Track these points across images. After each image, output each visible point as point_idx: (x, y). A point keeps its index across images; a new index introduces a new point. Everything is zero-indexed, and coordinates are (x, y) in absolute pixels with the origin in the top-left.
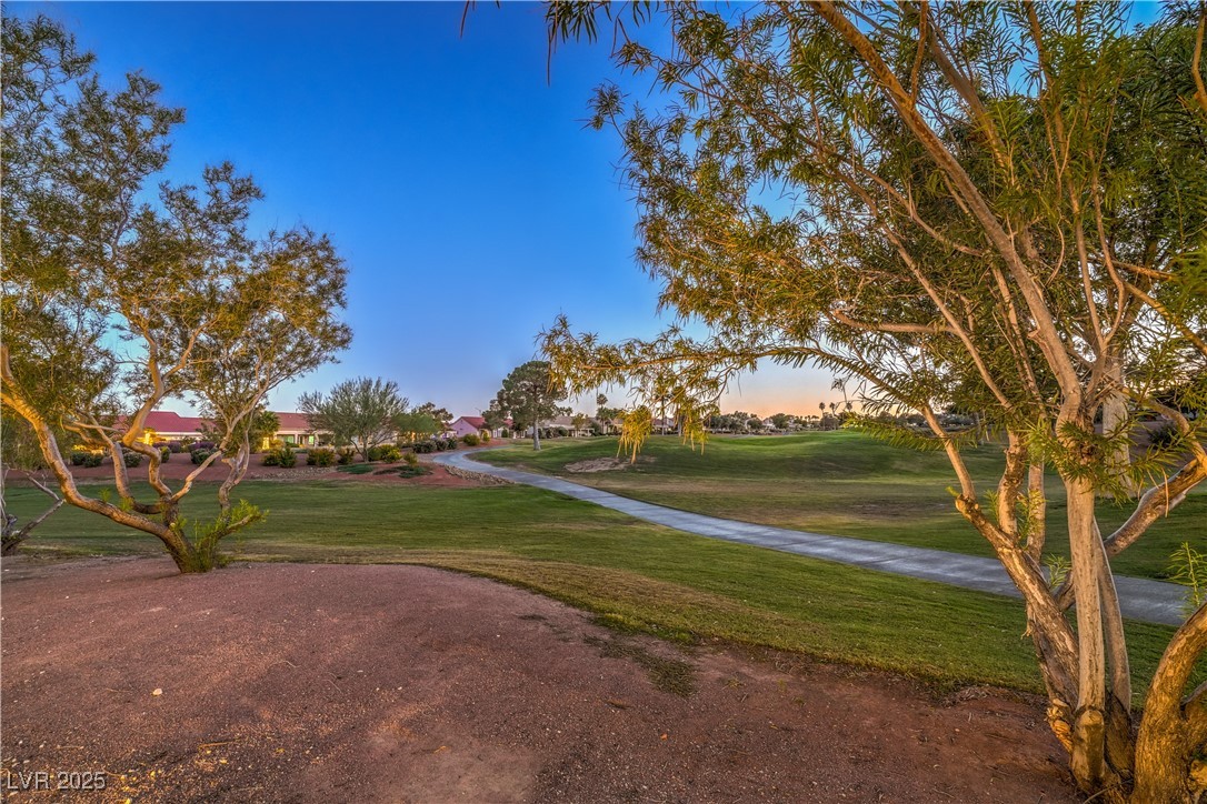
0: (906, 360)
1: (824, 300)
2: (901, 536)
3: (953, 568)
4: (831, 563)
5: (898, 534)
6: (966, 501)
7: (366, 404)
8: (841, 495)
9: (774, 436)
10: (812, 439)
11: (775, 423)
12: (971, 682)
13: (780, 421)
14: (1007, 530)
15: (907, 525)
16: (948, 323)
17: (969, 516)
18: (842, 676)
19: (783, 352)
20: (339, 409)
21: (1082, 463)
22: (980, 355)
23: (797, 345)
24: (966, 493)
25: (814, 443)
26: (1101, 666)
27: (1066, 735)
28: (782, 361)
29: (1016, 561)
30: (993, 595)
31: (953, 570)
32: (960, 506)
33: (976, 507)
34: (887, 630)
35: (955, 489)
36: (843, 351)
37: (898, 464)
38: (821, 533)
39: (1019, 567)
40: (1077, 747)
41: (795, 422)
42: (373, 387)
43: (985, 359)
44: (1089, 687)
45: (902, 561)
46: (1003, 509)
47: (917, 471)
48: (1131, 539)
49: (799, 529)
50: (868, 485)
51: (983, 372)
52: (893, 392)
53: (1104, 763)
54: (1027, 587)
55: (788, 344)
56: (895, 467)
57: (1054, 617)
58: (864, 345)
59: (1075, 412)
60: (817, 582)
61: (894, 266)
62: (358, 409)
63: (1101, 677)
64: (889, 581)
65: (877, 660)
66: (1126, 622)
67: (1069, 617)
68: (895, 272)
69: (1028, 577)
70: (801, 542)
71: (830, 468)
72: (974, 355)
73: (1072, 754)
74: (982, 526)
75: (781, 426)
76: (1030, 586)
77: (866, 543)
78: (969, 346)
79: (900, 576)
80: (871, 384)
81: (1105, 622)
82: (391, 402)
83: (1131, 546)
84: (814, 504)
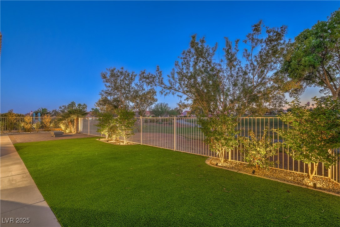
7: (161, 108)
20: (156, 110)
42: (163, 105)
62: (160, 110)
82: (167, 108)
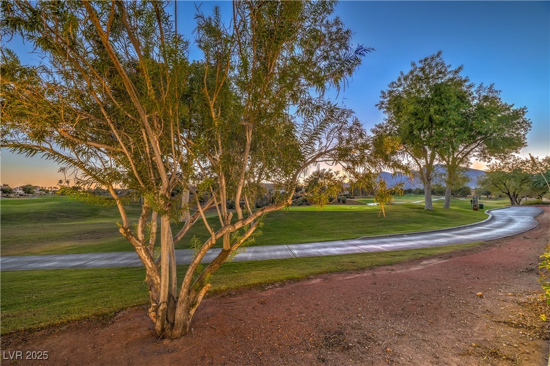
0: (102, 162)
1: (55, 122)
2: (100, 248)
3: (122, 259)
4: (54, 271)
5: (98, 248)
6: (124, 228)
8: (67, 231)
9: (22, 198)
10: (51, 201)
11: (24, 190)
12: (122, 309)
13: (28, 190)
14: (140, 239)
15: (103, 242)
16: (121, 148)
17: (125, 235)
18: (51, 333)
19: (18, 146)
21: (167, 210)
22: (134, 164)
23: (35, 143)
24: (125, 224)
25: (53, 203)
26: (167, 285)
27: (154, 317)
28: (17, 151)
29: (143, 251)
30: (138, 267)
31: (123, 260)
32: (121, 231)
33: (129, 230)
34: (84, 298)
35: (120, 223)
36: (67, 152)
37: (103, 213)
38: (50, 254)
39: (144, 254)
40: (158, 320)
41: (40, 190)
43: (136, 166)
44: (163, 295)
45: (98, 260)
46: (140, 229)
47: (112, 216)
48: (182, 236)
49: (35, 254)
50: (85, 224)
51: (135, 172)
52: (94, 176)
53: (166, 322)
54: (146, 261)
55: (29, 142)
56: (100, 214)
57: (154, 271)
58: (80, 151)
59: (165, 190)
60: (42, 284)
61: (98, 115)
63: (167, 289)
64: (89, 272)
65: (75, 316)
66: (177, 266)
67: (159, 270)
68: (99, 118)
69: (146, 257)
70: (34, 262)
71: (62, 217)
72: (132, 163)
73: (156, 323)
74: (130, 239)
75: (29, 193)
76: (147, 261)
77: (79, 255)
78: (130, 160)
79: (96, 269)
80: (81, 171)
81: (170, 268)
83: (182, 239)
84: (48, 238)
